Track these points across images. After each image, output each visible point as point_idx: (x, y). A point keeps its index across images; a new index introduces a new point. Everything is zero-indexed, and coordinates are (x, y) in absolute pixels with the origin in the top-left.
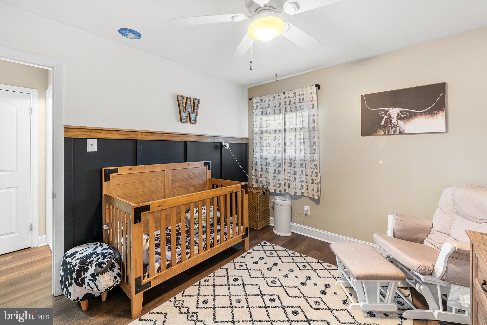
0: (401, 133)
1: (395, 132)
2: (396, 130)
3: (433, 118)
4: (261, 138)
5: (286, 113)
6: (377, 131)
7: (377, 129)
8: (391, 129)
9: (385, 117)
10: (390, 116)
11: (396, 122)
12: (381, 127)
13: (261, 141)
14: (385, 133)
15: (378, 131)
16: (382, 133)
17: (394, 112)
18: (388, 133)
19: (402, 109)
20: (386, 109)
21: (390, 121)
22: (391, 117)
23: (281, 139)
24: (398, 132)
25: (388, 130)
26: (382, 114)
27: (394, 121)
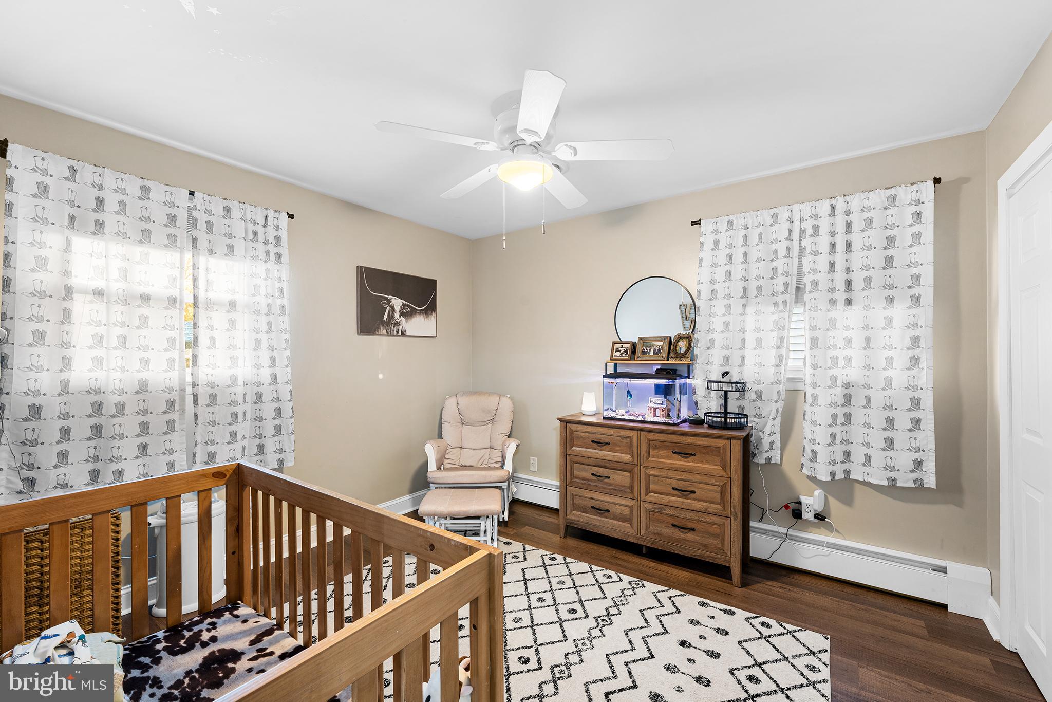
0: (403, 334)
1: (397, 332)
2: (398, 330)
3: (428, 319)
4: (67, 313)
5: (199, 254)
6: (378, 328)
7: (379, 325)
8: (394, 327)
9: (388, 309)
10: (392, 307)
11: (399, 318)
12: (383, 323)
13: (66, 327)
14: (388, 333)
15: (380, 329)
16: (385, 332)
17: (397, 303)
18: (391, 333)
19: (404, 302)
20: (390, 297)
21: (393, 316)
22: (394, 311)
23: (177, 326)
24: (400, 333)
25: (391, 329)
26: (385, 303)
27: (397, 316)
